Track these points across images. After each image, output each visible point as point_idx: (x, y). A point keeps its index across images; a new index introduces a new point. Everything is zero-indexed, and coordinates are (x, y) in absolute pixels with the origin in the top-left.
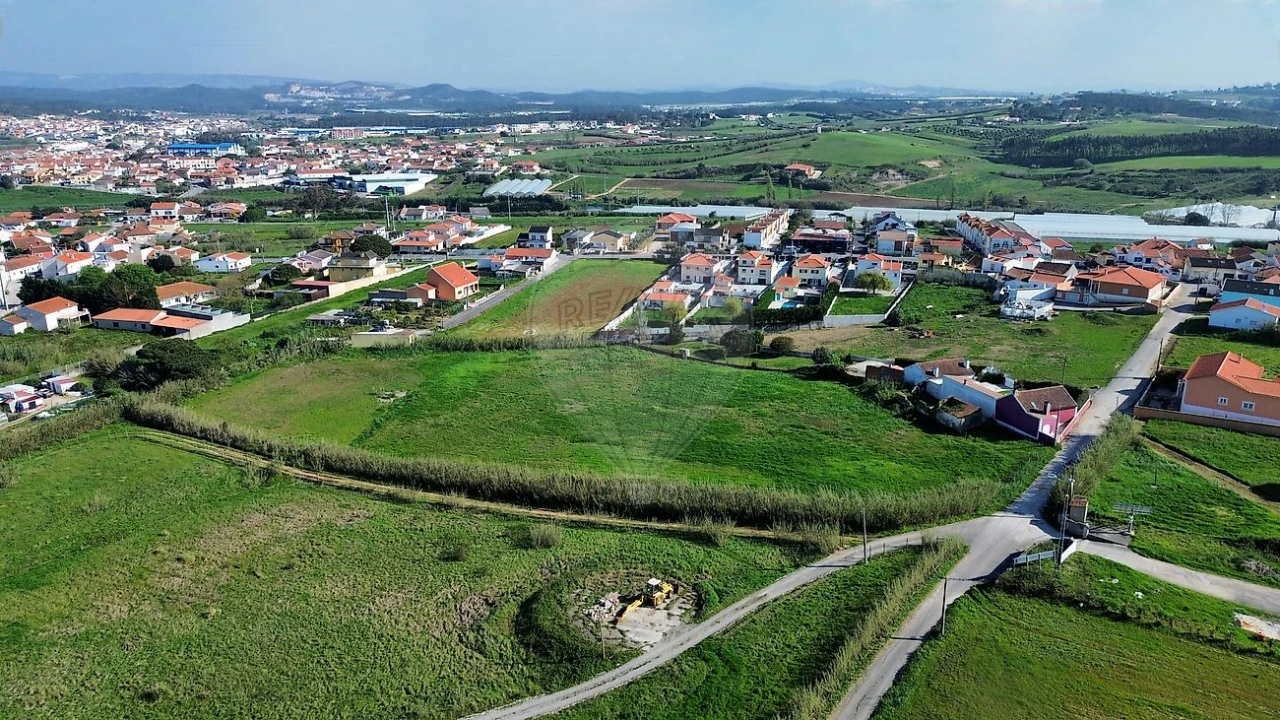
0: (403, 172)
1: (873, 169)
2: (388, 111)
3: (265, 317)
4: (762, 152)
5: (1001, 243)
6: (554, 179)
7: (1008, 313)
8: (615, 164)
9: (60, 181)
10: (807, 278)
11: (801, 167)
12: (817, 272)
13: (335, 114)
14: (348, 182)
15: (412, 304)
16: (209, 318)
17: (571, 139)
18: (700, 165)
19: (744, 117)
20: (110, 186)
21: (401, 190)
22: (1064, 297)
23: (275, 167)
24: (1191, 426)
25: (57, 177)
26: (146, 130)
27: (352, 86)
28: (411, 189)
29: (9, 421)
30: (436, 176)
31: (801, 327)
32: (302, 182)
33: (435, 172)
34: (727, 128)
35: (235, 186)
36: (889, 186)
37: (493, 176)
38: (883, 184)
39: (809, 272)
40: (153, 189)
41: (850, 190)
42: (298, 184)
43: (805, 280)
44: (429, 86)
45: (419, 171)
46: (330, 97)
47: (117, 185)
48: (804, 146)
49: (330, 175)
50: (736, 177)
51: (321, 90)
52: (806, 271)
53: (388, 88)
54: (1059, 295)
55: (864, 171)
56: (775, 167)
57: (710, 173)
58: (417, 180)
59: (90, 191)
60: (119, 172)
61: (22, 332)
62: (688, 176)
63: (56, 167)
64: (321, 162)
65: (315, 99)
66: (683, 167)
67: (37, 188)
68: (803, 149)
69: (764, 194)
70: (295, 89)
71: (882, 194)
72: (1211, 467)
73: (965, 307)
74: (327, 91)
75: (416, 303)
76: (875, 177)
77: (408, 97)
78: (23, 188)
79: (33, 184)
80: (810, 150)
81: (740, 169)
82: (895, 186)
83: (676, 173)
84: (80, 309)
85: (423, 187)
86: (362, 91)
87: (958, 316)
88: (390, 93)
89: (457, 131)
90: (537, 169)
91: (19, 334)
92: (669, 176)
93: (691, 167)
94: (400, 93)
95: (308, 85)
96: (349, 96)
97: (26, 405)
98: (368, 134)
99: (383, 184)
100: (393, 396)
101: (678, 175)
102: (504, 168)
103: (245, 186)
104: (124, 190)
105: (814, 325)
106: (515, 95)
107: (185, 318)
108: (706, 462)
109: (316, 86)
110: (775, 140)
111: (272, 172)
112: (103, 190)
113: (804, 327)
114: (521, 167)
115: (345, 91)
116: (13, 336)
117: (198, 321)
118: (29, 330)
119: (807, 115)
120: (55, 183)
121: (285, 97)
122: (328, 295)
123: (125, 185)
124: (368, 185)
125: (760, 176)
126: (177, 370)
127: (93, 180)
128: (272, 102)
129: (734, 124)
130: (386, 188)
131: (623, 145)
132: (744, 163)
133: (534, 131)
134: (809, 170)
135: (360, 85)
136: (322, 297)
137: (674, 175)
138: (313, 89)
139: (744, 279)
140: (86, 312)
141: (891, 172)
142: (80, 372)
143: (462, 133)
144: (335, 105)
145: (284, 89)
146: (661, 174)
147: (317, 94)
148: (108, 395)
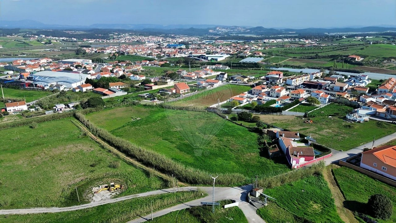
0: (221, 54)
1: (385, 59)
2: (240, 35)
3: (132, 93)
4: (344, 51)
5: (383, 91)
6: (265, 57)
7: (349, 118)
8: (290, 53)
9: (135, 54)
10: (294, 97)
11: (354, 57)
12: (298, 95)
13: (226, 36)
14: (204, 57)
15: (167, 93)
16: (115, 92)
17: (284, 44)
18: (316, 55)
19: (356, 37)
20: (146, 55)
21: (216, 60)
22: (379, 115)
23: (188, 52)
24: (356, 172)
25: (135, 52)
26: (172, 40)
27: (234, 27)
28: (219, 60)
29: (54, 113)
30: (230, 56)
31: (274, 114)
32: (193, 56)
33: (230, 54)
34: (346, 41)
35: (175, 57)
36: (389, 65)
37: (245, 56)
38: (387, 64)
39: (295, 95)
40: (155, 57)
41: (372, 66)
42: (192, 57)
43: (293, 98)
44: (256, 27)
45: (225, 54)
46: (226, 31)
47: (148, 55)
48: (361, 49)
49: (201, 55)
50: (330, 59)
51: (225, 29)
52: (294, 95)
53: (244, 28)
54: (378, 114)
55: (381, 59)
56: (344, 56)
57: (319, 57)
58: (223, 57)
59: (141, 57)
60: (149, 52)
61: (78, 91)
62: (312, 58)
63: (135, 50)
64: (201, 50)
65: (222, 31)
66: (311, 55)
67: (130, 55)
68: (360, 50)
69: (333, 66)
70: (218, 29)
71: (385, 68)
72: (340, 189)
73: (335, 114)
74: (227, 29)
75: (169, 93)
76: (385, 62)
77: (249, 31)
78: (127, 55)
79: (129, 54)
80: (363, 50)
81: (332, 56)
82: (392, 65)
83: (307, 57)
84: (93, 87)
85: (224, 59)
86: (236, 29)
87: (329, 117)
88: (244, 29)
89: (251, 41)
90: (261, 54)
91: (77, 92)
92: (305, 58)
93: (313, 55)
94: (247, 29)
95: (222, 27)
96: (232, 30)
97: (59, 110)
98: (226, 42)
99: (213, 58)
100: (136, 119)
101: (308, 58)
102: (251, 54)
103: (178, 57)
104: (149, 57)
105: (278, 114)
106: (283, 30)
107: (111, 92)
108: (185, 152)
109: (224, 27)
110: (353, 46)
111: (186, 53)
112: (144, 56)
113: (275, 114)
114: (256, 53)
115: (232, 29)
116: (75, 92)
117: (113, 93)
118: (80, 91)
119: (383, 37)
120: (134, 54)
121: (214, 31)
122: (152, 89)
123: (149, 55)
124: (209, 58)
125: (338, 59)
126: (91, 105)
127: (142, 54)
128: (211, 33)
129: (349, 40)
130: (213, 59)
131: (300, 47)
132: (333, 54)
133: (275, 42)
134: (358, 58)
135: (236, 27)
136: (150, 89)
137: (307, 58)
138: (223, 28)
139: (272, 95)
140: (94, 88)
141: (393, 60)
142: (79, 103)
143: (253, 42)
144: (226, 33)
145: (215, 29)
146: (302, 57)
147: (224, 30)
148: (77, 109)
